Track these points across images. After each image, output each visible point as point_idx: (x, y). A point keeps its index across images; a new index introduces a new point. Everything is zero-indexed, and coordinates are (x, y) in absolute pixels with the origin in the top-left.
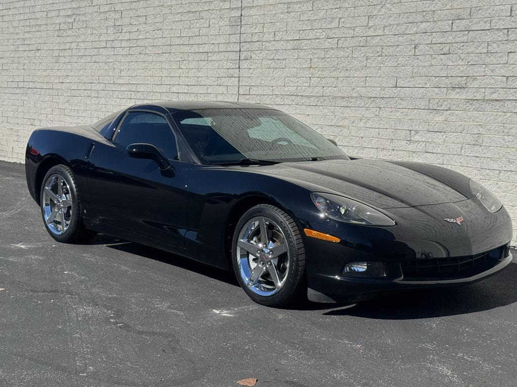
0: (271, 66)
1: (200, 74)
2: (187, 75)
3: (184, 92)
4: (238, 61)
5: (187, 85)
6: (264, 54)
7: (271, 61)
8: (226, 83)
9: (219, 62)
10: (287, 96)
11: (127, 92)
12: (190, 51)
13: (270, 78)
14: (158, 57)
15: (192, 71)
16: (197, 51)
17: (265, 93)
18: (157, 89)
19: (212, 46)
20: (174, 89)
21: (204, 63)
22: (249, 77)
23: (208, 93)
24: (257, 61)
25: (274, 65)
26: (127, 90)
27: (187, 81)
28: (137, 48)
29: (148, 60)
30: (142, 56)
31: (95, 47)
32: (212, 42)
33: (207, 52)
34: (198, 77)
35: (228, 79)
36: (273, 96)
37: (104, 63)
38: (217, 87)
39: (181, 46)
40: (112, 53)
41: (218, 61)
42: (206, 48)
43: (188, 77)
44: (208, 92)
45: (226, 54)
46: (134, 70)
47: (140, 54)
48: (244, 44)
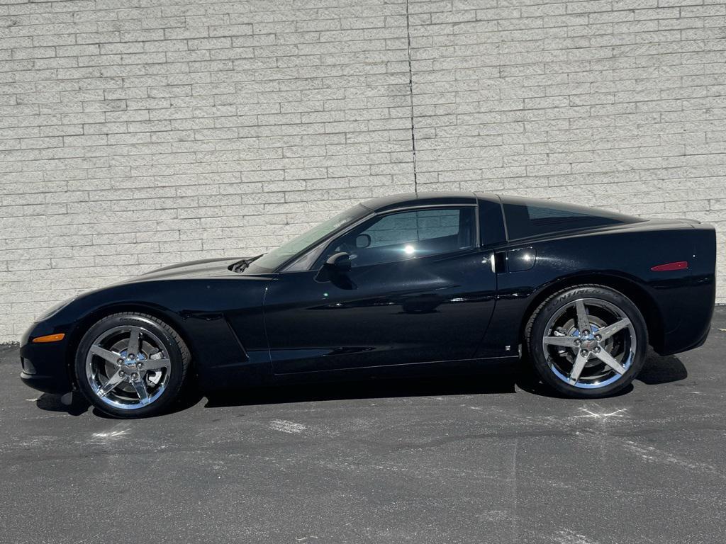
0: (477, 144)
1: (329, 163)
2: (301, 165)
3: (296, 189)
4: (411, 142)
5: (304, 180)
6: (461, 130)
7: (476, 138)
8: (387, 171)
9: (372, 145)
10: (509, 179)
11: (152, 201)
12: (305, 132)
13: (475, 160)
14: (228, 144)
15: (312, 159)
16: (322, 131)
17: (468, 179)
18: (231, 190)
19: (356, 124)
20: (273, 187)
21: (339, 147)
22: (436, 161)
23: (350, 187)
24: (448, 140)
25: (480, 142)
26: (153, 196)
27: (302, 175)
28: (171, 133)
29: (203, 150)
30: (187, 144)
31: (51, 134)
32: (353, 119)
33: (345, 133)
34: (327, 168)
35: (391, 165)
36: (484, 181)
37: (80, 160)
38: (371, 178)
39: (284, 127)
40: (104, 142)
41: (367, 143)
42: (341, 127)
43: (303, 169)
44: (351, 185)
45: (386, 134)
46: (168, 166)
47: (182, 141)
48: (420, 119)
